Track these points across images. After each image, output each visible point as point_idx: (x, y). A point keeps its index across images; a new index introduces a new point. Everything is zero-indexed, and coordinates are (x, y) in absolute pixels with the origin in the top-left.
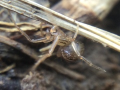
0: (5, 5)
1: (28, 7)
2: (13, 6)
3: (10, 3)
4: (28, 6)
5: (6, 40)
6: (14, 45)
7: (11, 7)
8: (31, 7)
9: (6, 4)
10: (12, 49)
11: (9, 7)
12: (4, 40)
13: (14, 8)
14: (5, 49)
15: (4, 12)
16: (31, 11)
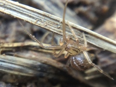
0: (54, 30)
2: (62, 31)
3: (59, 28)
5: (54, 62)
6: (60, 67)
8: (79, 32)
9: (56, 29)
10: (59, 71)
11: (59, 31)
14: (52, 71)
15: (49, 35)
16: (80, 36)
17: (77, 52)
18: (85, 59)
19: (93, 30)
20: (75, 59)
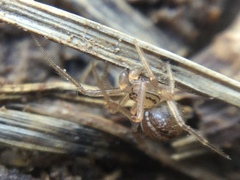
0: (108, 56)
1: (154, 61)
2: (124, 59)
3: (118, 53)
4: (153, 57)
5: (107, 124)
6: (121, 134)
7: (121, 61)
8: (160, 61)
9: (110, 54)
10: (117, 143)
11: (117, 60)
12: (102, 124)
13: (126, 62)
14: (103, 143)
16: (160, 69)
17: (154, 101)
18: (170, 117)
19: (188, 57)
20: (150, 115)
